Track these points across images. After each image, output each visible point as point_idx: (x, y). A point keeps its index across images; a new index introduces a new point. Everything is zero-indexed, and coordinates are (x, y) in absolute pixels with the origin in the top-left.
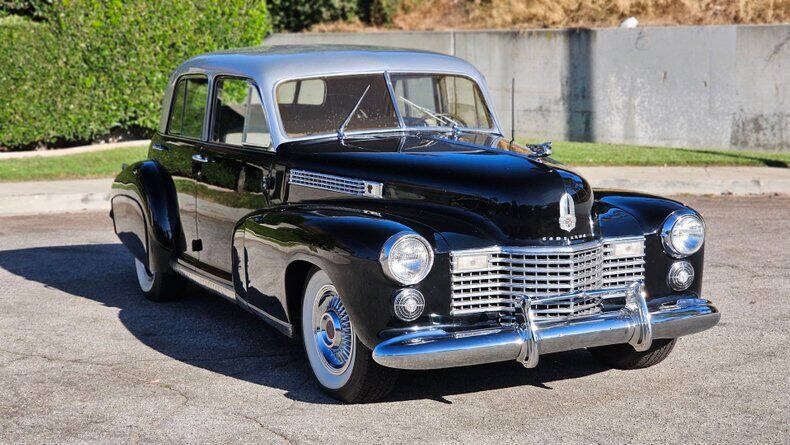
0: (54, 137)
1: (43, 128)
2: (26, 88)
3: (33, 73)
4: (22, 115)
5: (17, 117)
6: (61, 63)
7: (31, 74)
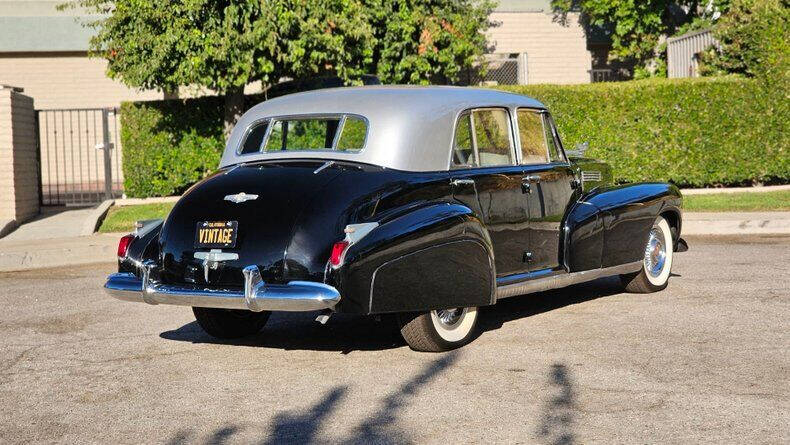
0: (766, 176)
1: (754, 168)
2: (737, 134)
3: (742, 122)
4: (734, 157)
5: (730, 158)
6: (769, 113)
7: (741, 122)
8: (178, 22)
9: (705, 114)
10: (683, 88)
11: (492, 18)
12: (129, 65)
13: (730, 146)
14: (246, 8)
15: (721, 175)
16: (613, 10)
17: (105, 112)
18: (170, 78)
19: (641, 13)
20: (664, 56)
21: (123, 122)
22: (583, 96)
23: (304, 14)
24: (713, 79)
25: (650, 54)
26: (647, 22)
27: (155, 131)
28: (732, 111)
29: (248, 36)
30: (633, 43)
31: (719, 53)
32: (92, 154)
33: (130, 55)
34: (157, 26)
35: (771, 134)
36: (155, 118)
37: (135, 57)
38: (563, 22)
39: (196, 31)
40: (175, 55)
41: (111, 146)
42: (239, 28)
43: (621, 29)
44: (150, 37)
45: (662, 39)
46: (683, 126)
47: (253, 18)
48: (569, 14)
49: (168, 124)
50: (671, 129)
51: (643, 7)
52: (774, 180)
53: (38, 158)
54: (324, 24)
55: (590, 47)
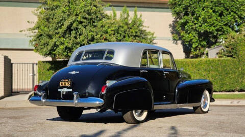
0: (239, 89)
2: (230, 76)
6: (240, 69)
7: (231, 72)
8: (57, 36)
9: (220, 69)
10: (213, 61)
11: (154, 41)
12: (41, 49)
13: (228, 79)
14: (78, 32)
15: (225, 88)
16: (191, 40)
17: (33, 64)
18: (54, 53)
19: (200, 41)
20: (207, 54)
21: (39, 67)
22: (182, 62)
23: (96, 34)
24: (223, 59)
25: (203, 54)
26: (202, 44)
27: (48, 70)
28: (228, 69)
29: (78, 40)
30: (198, 50)
31: (224, 51)
32: (29, 77)
33: (42, 45)
34: (50, 37)
35: (240, 76)
36: (48, 66)
37: (43, 46)
38: (176, 43)
39: (62, 38)
40: (56, 46)
41: (35, 75)
42: (76, 38)
43: (194, 46)
44: (48, 40)
45: (207, 49)
46: (213, 73)
47: (80, 35)
48: (178, 41)
49: (52, 68)
50: (209, 73)
51: (201, 39)
52: (241, 90)
53: (12, 78)
54: (102, 37)
55: (184, 52)
